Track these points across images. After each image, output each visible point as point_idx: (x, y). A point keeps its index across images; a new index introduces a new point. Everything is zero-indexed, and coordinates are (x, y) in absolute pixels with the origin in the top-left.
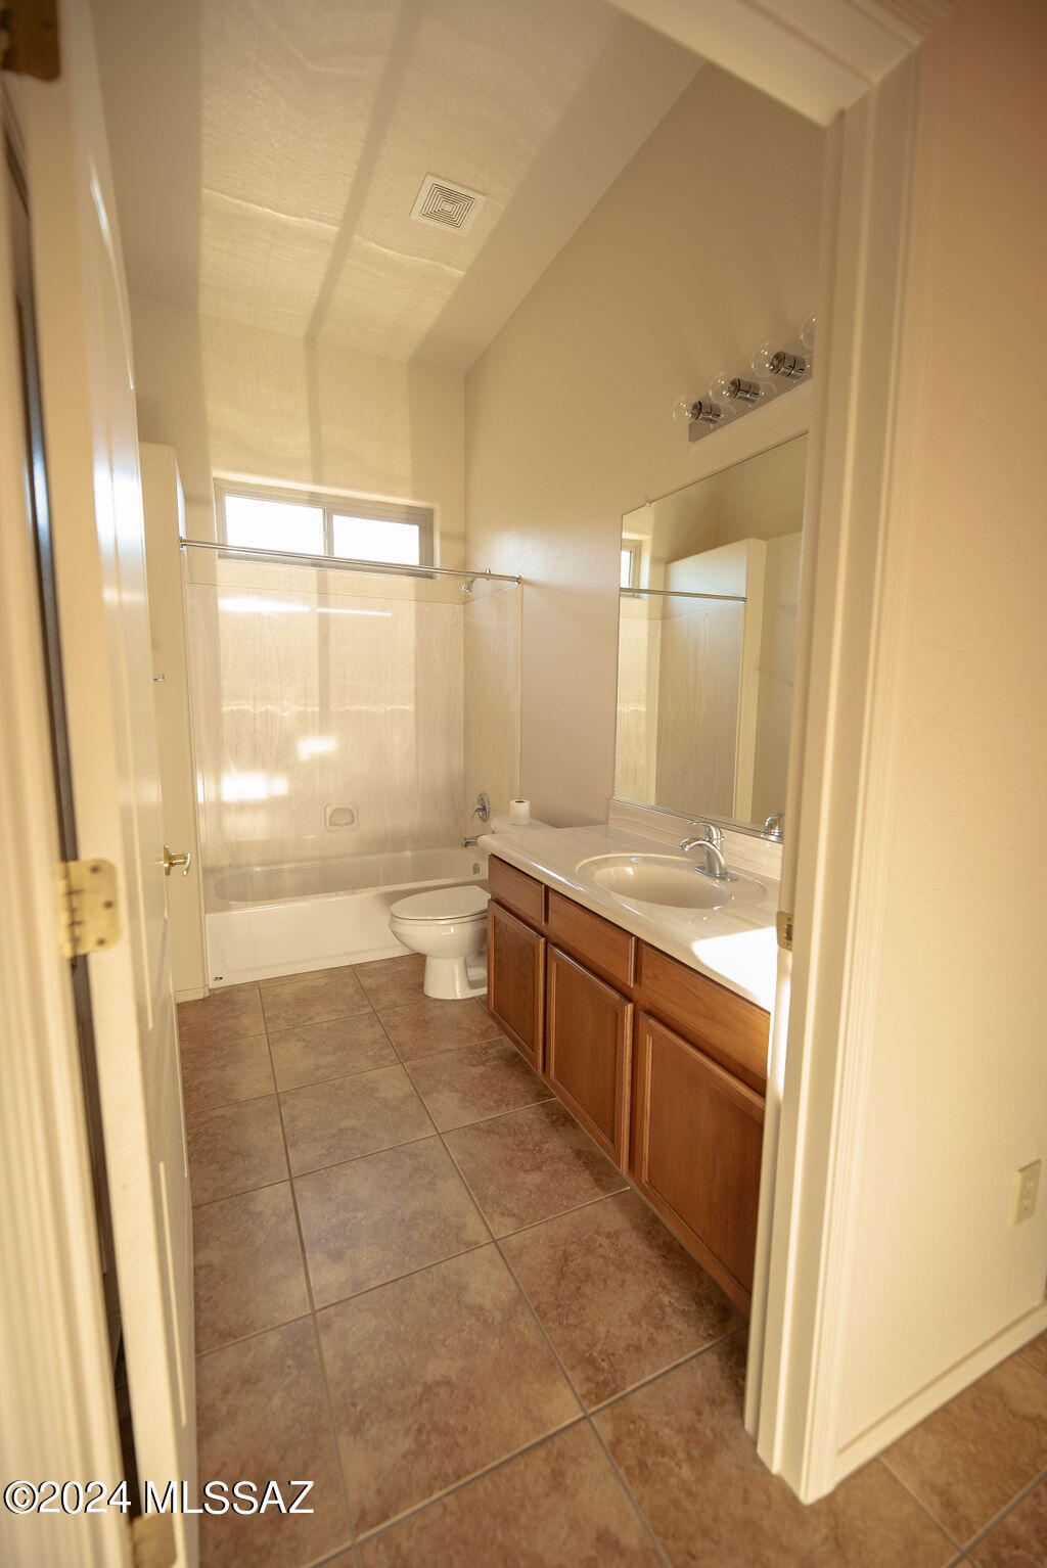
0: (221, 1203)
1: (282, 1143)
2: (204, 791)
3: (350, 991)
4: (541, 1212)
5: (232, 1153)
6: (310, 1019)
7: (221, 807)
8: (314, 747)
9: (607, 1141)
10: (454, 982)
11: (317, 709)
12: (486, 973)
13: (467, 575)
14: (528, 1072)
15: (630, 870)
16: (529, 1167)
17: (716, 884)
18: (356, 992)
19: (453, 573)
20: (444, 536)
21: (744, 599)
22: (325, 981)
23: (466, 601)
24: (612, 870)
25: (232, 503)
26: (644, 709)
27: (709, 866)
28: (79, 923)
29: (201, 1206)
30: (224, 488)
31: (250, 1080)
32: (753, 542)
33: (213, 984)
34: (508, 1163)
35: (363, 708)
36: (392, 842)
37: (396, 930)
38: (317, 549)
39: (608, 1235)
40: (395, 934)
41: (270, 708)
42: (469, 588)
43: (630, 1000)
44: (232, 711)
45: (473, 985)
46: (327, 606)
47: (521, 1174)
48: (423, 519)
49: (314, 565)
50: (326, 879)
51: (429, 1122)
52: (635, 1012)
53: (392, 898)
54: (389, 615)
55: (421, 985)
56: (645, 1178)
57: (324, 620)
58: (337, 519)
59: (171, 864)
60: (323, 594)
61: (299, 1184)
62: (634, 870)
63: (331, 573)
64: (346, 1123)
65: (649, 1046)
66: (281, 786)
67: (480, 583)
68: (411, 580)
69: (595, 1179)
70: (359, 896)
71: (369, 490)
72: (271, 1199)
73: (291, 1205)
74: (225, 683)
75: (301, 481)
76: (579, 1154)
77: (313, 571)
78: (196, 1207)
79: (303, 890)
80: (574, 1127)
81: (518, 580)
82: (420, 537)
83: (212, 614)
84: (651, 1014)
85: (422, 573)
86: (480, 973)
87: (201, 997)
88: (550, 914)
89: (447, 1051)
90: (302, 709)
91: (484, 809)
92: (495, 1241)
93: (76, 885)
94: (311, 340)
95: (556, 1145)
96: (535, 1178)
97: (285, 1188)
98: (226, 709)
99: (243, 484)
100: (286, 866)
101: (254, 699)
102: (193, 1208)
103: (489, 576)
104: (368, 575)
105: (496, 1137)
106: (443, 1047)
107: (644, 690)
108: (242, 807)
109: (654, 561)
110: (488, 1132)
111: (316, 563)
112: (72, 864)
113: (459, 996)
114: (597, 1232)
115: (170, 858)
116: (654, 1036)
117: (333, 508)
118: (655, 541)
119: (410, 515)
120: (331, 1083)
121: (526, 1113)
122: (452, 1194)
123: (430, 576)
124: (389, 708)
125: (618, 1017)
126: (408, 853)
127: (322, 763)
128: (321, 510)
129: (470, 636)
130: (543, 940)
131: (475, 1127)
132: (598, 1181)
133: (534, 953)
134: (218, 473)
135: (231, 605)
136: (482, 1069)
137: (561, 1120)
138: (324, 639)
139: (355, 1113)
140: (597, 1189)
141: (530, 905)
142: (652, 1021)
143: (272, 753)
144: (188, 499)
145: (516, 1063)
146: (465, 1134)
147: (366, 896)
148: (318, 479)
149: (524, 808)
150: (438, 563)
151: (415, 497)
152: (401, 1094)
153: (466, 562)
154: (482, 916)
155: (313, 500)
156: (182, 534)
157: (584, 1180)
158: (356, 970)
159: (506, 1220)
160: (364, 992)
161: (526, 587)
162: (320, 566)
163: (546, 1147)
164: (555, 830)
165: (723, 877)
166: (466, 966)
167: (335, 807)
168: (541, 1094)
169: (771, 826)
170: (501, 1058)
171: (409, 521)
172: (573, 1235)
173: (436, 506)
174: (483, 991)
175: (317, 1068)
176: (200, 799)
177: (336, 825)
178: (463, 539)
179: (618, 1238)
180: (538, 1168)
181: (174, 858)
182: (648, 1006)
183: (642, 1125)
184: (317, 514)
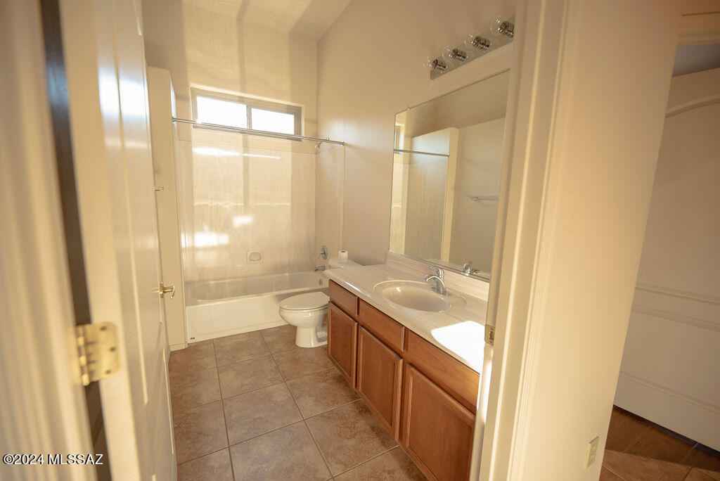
0: (192, 462)
1: (225, 427)
2: (185, 241)
3: (259, 343)
4: (355, 461)
5: (199, 433)
6: (240, 359)
7: (194, 249)
8: (241, 221)
9: (388, 425)
10: (310, 339)
11: (242, 204)
12: (326, 335)
13: (317, 140)
14: (347, 385)
15: (398, 289)
16: (349, 437)
17: (441, 297)
18: (262, 344)
19: (310, 139)
20: (306, 121)
21: (448, 156)
22: (246, 339)
23: (317, 153)
24: (390, 288)
25: (200, 100)
26: (400, 206)
27: (438, 288)
28: (94, 362)
29: (182, 464)
30: (196, 93)
31: (208, 393)
32: (453, 129)
33: (190, 341)
34: (339, 435)
35: (266, 204)
36: (279, 269)
37: (283, 315)
38: (244, 125)
39: (389, 472)
40: (282, 317)
41: (219, 203)
42: (319, 147)
43: (401, 358)
44: (200, 205)
45: (320, 340)
46: (247, 153)
47: (346, 441)
48: (296, 112)
49: (241, 133)
50: (247, 288)
51: (299, 413)
52: (403, 363)
53: (281, 298)
54: (279, 158)
55: (295, 340)
56: (408, 445)
57: (246, 160)
58: (253, 110)
59: (164, 292)
60: (246, 147)
61: (233, 449)
62: (400, 289)
63: (250, 137)
64: (257, 416)
65: (411, 382)
66: (224, 239)
67: (324, 144)
68: (290, 142)
69: (382, 442)
70: (263, 297)
71: (269, 97)
72: (218, 459)
73: (229, 462)
74: (195, 191)
75: (235, 90)
76: (373, 428)
77: (241, 136)
78: (179, 465)
79: (235, 294)
80: (370, 414)
81: (343, 144)
82: (295, 121)
83: (189, 154)
84: (412, 365)
85: (295, 138)
86: (324, 334)
87: (184, 348)
88: (360, 311)
89: (307, 375)
90: (235, 204)
91: (325, 253)
92: (333, 478)
93: (90, 339)
94: (240, 19)
95: (362, 424)
96: (352, 442)
97: (226, 452)
98: (196, 204)
99: (206, 91)
100: (227, 281)
101: (211, 199)
102: (177, 465)
103: (328, 141)
104: (269, 139)
105: (332, 420)
106: (306, 373)
107: (401, 197)
108: (206, 249)
109: (406, 136)
110: (329, 418)
111: (242, 132)
112: (88, 327)
113: (313, 346)
114: (384, 471)
115: (164, 289)
116: (413, 377)
117: (251, 105)
118: (407, 126)
119: (289, 110)
120: (249, 393)
121: (347, 407)
122: (310, 451)
123: (300, 140)
124: (279, 204)
125: (395, 365)
126: (287, 274)
127: (245, 228)
128: (245, 106)
129: (319, 170)
130: (356, 323)
131: (322, 416)
132: (383, 443)
133: (352, 330)
134: (193, 85)
135: (199, 151)
136: (324, 384)
137: (364, 410)
138: (246, 169)
139: (262, 409)
140: (383, 447)
141: (350, 306)
142: (413, 369)
143: (222, 225)
144: (177, 97)
145: (342, 380)
146: (317, 420)
147: (267, 297)
148: (243, 90)
149: (345, 255)
150: (303, 134)
151: (292, 101)
152: (285, 399)
153: (317, 134)
154: (325, 307)
155: (241, 100)
156: (174, 115)
157: (376, 442)
158: (262, 333)
159: (338, 466)
160: (266, 344)
161: (347, 148)
162: (244, 133)
163: (357, 425)
164: (362, 267)
165: (444, 293)
166: (316, 331)
167: (251, 252)
168: (354, 397)
169: (466, 268)
170: (334, 378)
171: (288, 113)
172: (372, 473)
173: (303, 106)
174: (326, 343)
175: (243, 385)
176: (183, 245)
177: (252, 260)
178: (316, 122)
179: (393, 474)
180: (353, 436)
181: (166, 288)
182: (411, 362)
183: (407, 419)
184: (243, 107)
